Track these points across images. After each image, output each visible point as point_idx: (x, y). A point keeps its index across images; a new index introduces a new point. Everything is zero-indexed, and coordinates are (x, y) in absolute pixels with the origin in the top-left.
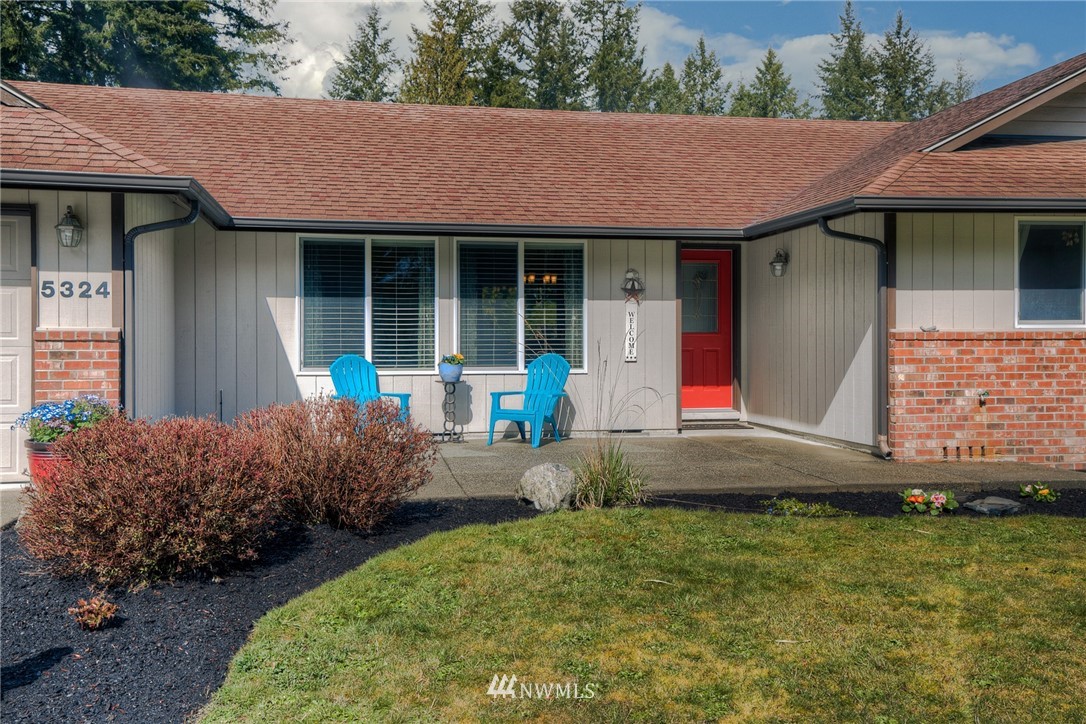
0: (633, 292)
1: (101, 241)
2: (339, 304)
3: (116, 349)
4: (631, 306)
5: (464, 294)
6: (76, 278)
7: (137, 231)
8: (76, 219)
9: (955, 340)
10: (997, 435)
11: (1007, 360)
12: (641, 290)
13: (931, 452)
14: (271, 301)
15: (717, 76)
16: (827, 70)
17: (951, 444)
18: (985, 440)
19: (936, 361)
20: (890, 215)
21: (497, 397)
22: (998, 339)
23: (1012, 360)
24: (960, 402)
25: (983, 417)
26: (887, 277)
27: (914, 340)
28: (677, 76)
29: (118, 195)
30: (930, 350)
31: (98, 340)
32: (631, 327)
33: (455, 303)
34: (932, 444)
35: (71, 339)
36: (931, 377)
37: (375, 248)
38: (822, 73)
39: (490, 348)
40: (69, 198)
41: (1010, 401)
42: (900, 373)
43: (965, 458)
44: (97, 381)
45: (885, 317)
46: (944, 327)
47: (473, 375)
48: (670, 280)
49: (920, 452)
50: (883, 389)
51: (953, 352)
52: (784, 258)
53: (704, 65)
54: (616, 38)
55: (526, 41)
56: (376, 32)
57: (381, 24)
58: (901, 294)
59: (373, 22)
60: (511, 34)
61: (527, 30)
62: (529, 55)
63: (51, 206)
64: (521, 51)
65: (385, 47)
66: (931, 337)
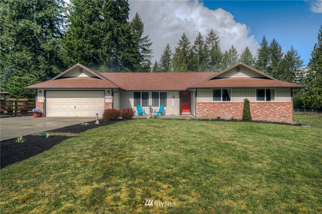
0: (173, 97)
1: (111, 93)
2: (138, 99)
3: (112, 104)
4: (173, 99)
5: (153, 98)
6: (108, 97)
7: (114, 92)
8: (108, 91)
9: (204, 103)
10: (209, 114)
11: (210, 106)
12: (174, 97)
13: (201, 116)
14: (130, 99)
16: (259, 51)
17: (203, 115)
18: (207, 115)
19: (201, 106)
20: (196, 89)
21: (155, 110)
22: (210, 103)
23: (211, 106)
24: (204, 110)
25: (207, 112)
26: (196, 96)
27: (199, 103)
28: (228, 53)
29: (112, 89)
30: (201, 104)
31: (110, 103)
32: (173, 102)
33: (151, 99)
34: (201, 115)
35: (108, 103)
36: (201, 107)
37: (142, 93)
38: (258, 51)
39: (156, 104)
40: (108, 89)
41: (211, 110)
42: (197, 107)
43: (205, 117)
44: (110, 107)
45: (196, 100)
47: (153, 108)
48: (178, 96)
49: (199, 116)
51: (204, 105)
53: (233, 51)
54: (216, 47)
55: (197, 49)
56: (168, 49)
57: (169, 48)
58: (198, 98)
59: (168, 47)
60: (194, 47)
61: (197, 46)
62: (198, 51)
63: (106, 90)
64: (196, 50)
65: (170, 52)
66: (201, 103)
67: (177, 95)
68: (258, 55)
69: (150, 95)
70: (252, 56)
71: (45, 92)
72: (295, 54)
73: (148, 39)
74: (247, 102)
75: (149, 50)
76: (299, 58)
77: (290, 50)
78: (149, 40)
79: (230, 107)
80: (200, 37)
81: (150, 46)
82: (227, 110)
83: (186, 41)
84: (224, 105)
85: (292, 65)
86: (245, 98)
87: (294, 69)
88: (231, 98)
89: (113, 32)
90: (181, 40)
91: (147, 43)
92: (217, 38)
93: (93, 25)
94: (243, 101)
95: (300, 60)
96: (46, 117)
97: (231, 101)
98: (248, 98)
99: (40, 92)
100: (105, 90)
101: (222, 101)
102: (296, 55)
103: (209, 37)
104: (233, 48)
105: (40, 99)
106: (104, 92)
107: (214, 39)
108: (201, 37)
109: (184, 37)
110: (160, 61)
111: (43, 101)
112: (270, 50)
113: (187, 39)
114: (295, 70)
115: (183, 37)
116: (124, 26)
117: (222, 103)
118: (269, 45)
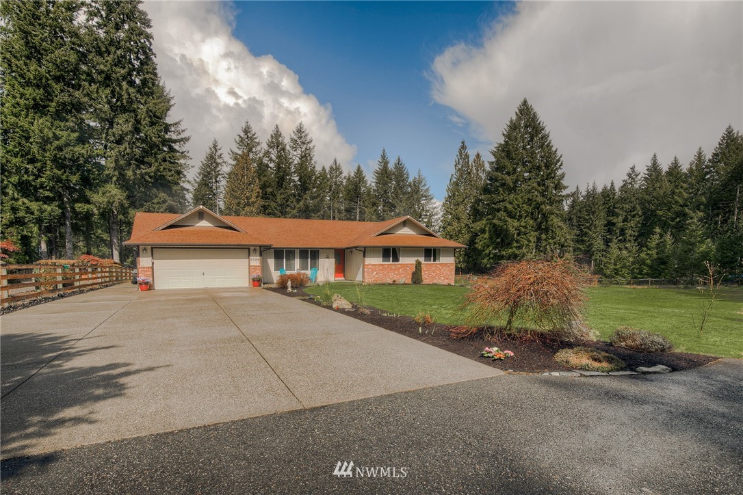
0: (328, 258)
1: (259, 253)
3: (261, 268)
4: (327, 260)
5: (300, 258)
6: (255, 258)
7: (263, 251)
8: (255, 250)
9: (373, 265)
10: (378, 279)
13: (369, 281)
14: (268, 260)
15: (341, 173)
17: (372, 280)
19: (371, 268)
20: (365, 248)
22: (378, 265)
23: (380, 268)
24: (374, 274)
25: (377, 276)
26: (364, 256)
27: (368, 265)
28: (327, 171)
29: (261, 247)
30: (370, 266)
31: (258, 267)
35: (255, 266)
36: (370, 270)
37: (286, 251)
39: (304, 267)
41: (380, 274)
42: (366, 270)
43: (374, 282)
45: (364, 262)
46: (372, 263)
50: (363, 272)
51: (373, 267)
52: (352, 252)
53: (336, 169)
54: (305, 157)
55: (273, 156)
56: (216, 151)
57: (218, 148)
58: (366, 259)
59: (215, 146)
60: (267, 153)
61: (273, 152)
62: (274, 161)
63: (252, 248)
64: (271, 160)
65: (220, 156)
66: (370, 264)
67: (332, 253)
68: (375, 180)
69: (297, 254)
70: (365, 182)
71: (152, 248)
72: (423, 184)
73: (181, 128)
74: (419, 264)
75: (183, 153)
76: (427, 190)
77: (417, 177)
78: (183, 131)
79: (399, 269)
80: (277, 134)
81: (185, 143)
82: (396, 272)
83: (252, 139)
84: (394, 267)
85: (418, 201)
86: (416, 259)
87: (421, 208)
88: (401, 259)
89: (136, 116)
90: (242, 135)
91: (179, 137)
92: (311, 142)
93: (83, 90)
94: (414, 263)
95: (429, 194)
96: (154, 289)
97: (400, 262)
98: (419, 258)
99: (145, 249)
100: (249, 249)
101: (391, 263)
102: (425, 185)
103: (295, 137)
104: (336, 164)
105: (144, 261)
106: (247, 250)
107: (303, 143)
108: (280, 135)
109: (246, 131)
110: (198, 175)
111: (151, 265)
112: (394, 174)
113: (254, 135)
114: (423, 209)
115: (245, 129)
116: (155, 104)
117: (392, 265)
118: (391, 166)
